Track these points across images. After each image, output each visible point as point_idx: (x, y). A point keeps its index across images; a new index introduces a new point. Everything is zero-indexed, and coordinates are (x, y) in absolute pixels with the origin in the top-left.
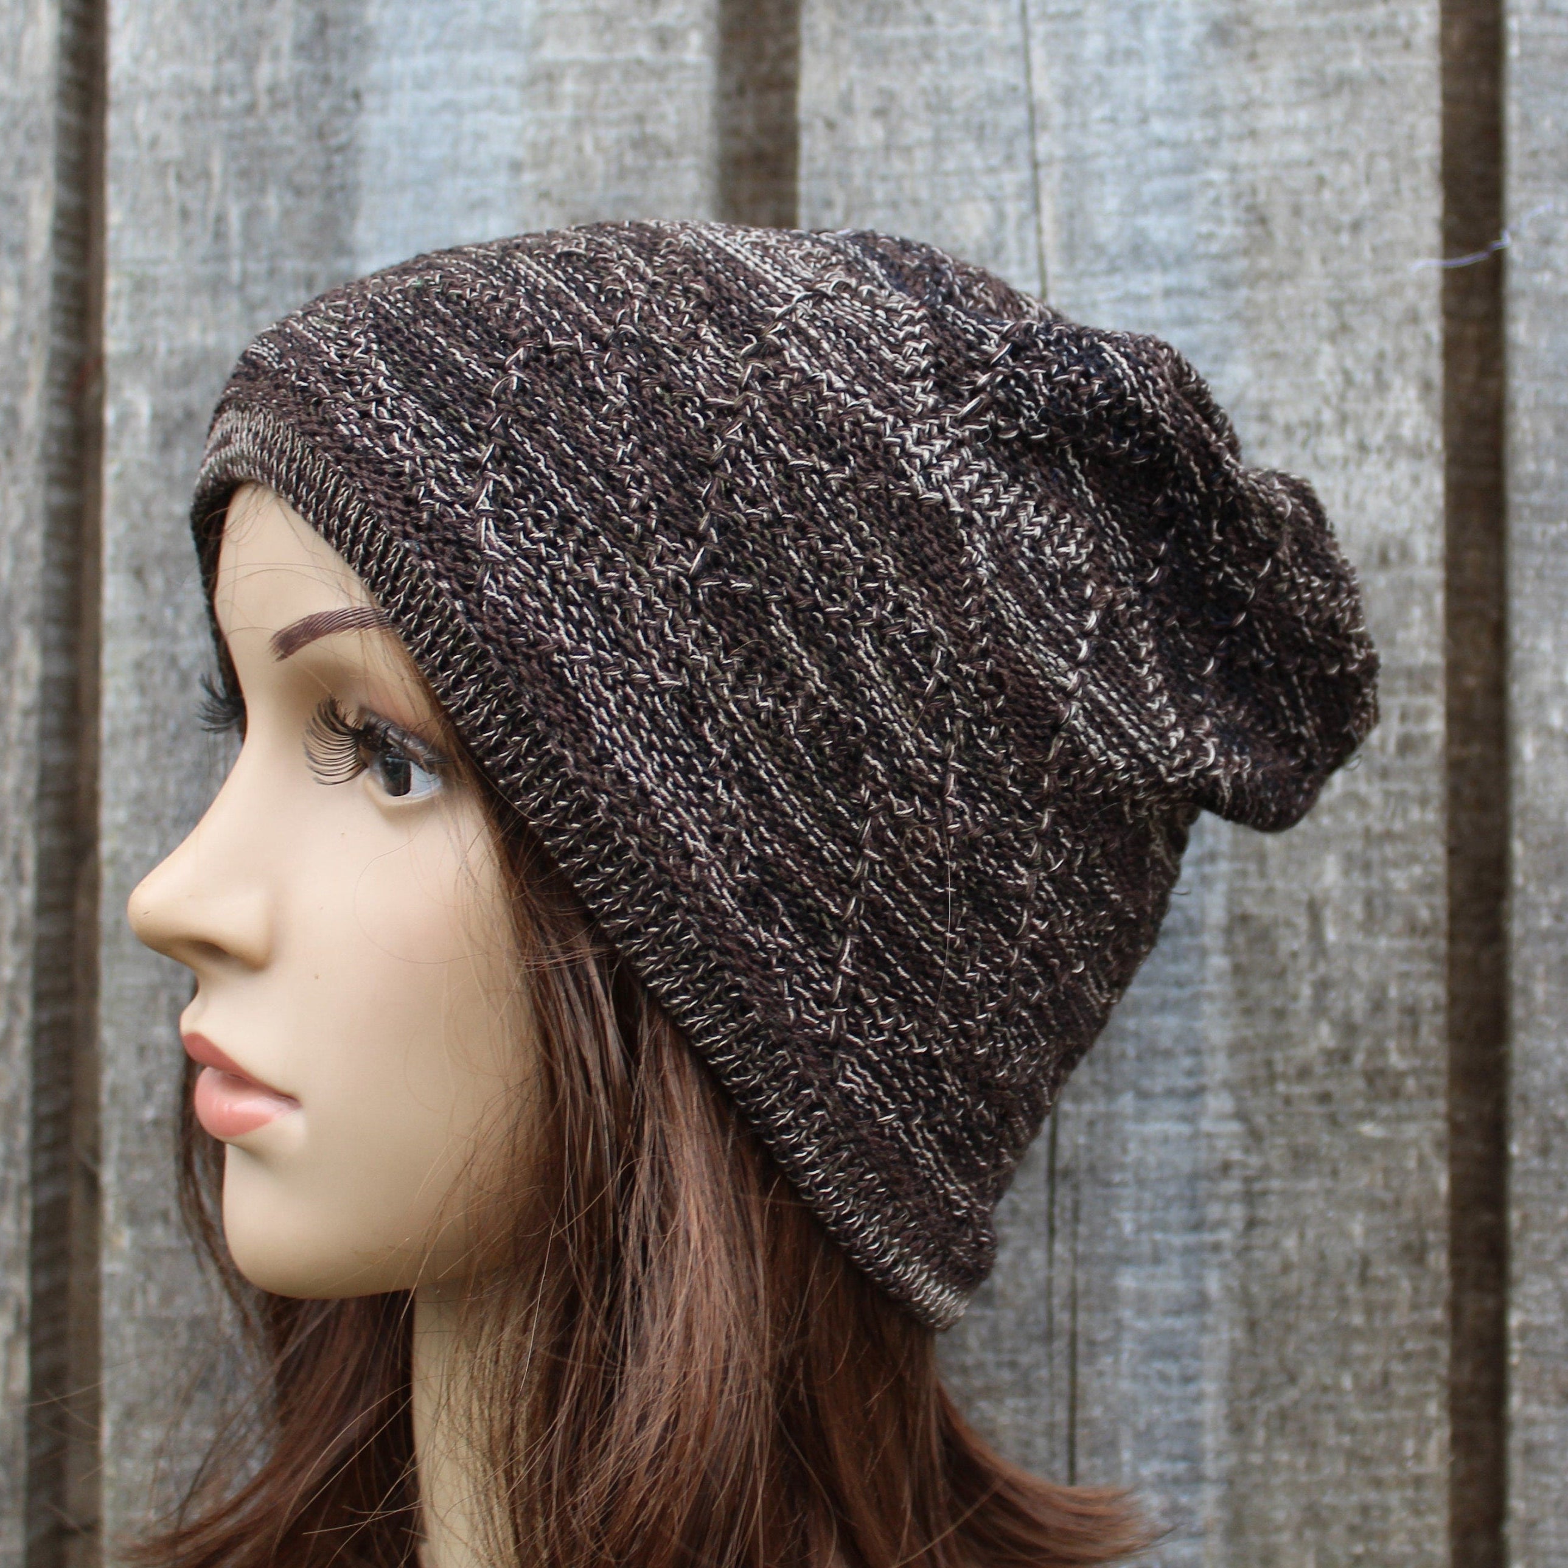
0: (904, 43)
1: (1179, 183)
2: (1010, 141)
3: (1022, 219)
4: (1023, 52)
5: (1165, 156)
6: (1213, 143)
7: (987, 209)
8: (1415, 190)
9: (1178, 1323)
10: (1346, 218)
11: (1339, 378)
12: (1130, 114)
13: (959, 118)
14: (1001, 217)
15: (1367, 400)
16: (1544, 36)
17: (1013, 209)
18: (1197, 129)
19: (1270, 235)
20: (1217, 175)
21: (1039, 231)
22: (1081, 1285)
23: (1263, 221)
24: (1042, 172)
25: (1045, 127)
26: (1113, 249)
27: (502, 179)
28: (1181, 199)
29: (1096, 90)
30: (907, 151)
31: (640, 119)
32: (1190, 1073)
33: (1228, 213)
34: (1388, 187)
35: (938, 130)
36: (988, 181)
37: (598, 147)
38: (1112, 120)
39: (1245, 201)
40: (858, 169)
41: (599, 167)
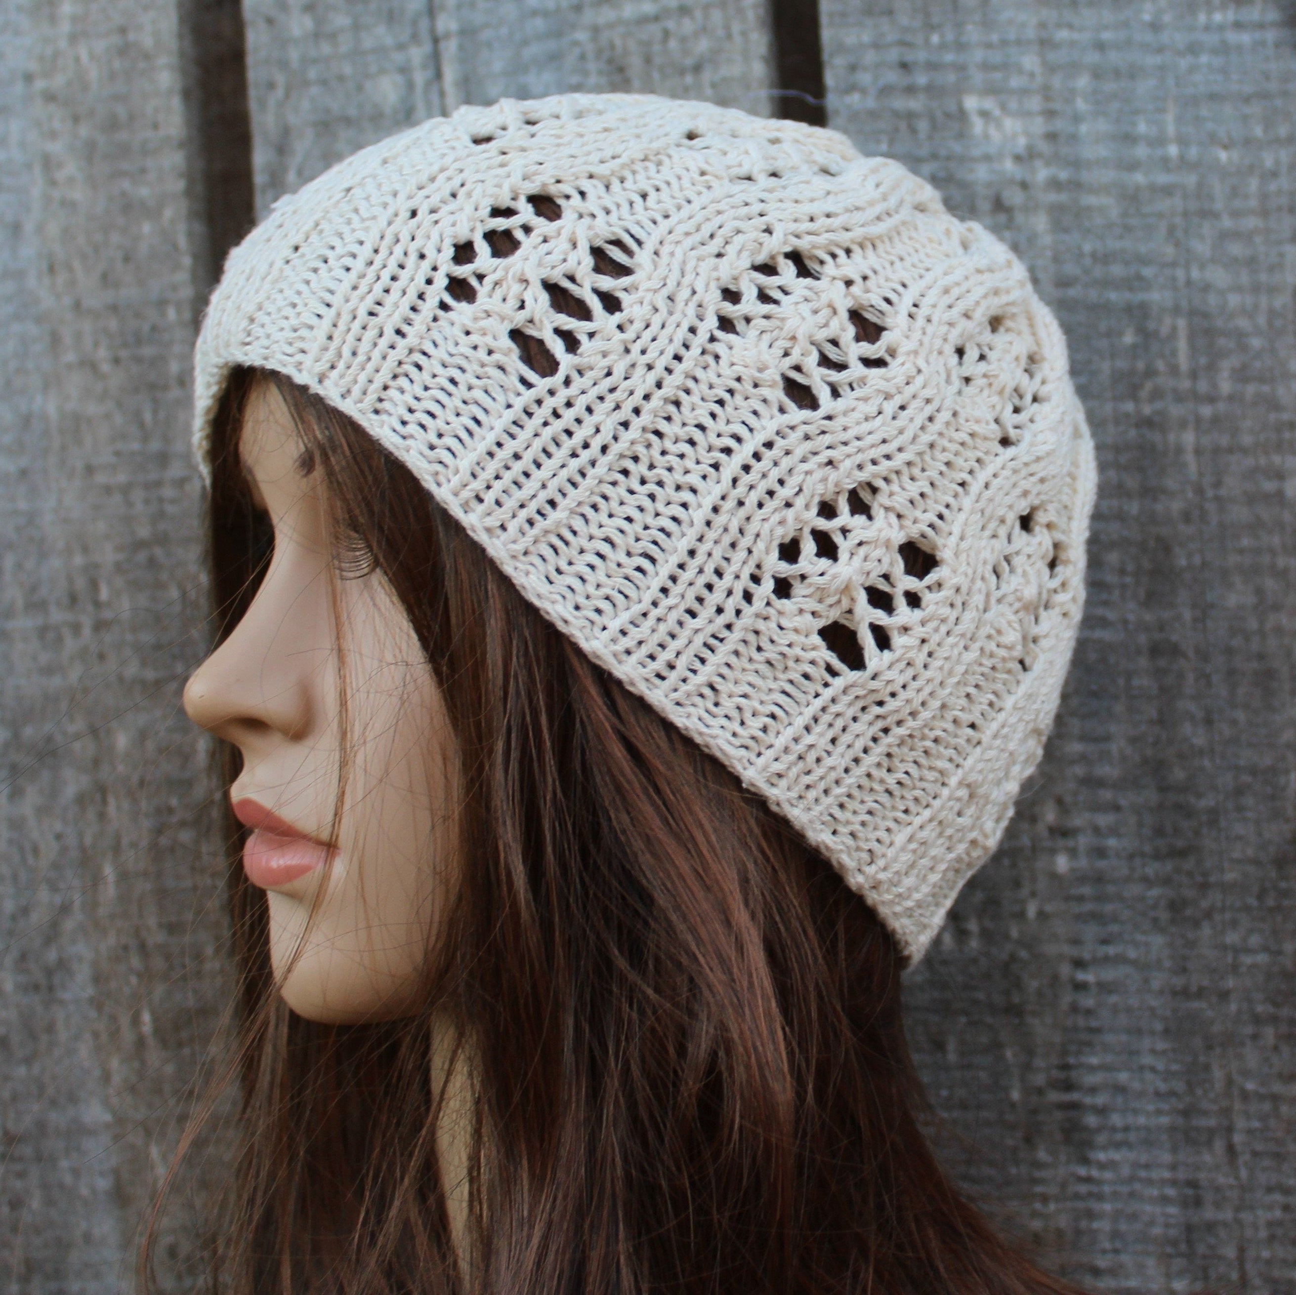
1: (551, 45)
2: (415, 23)
3: (428, 85)
7: (399, 79)
8: (744, 34)
10: (689, 62)
17: (420, 78)
20: (582, 36)
21: (442, 94)
24: (442, 45)
27: (19, 88)
30: (333, 37)
31: (123, 31)
34: (720, 32)
36: (398, 58)
37: (92, 57)
40: (294, 55)
41: (94, 74)
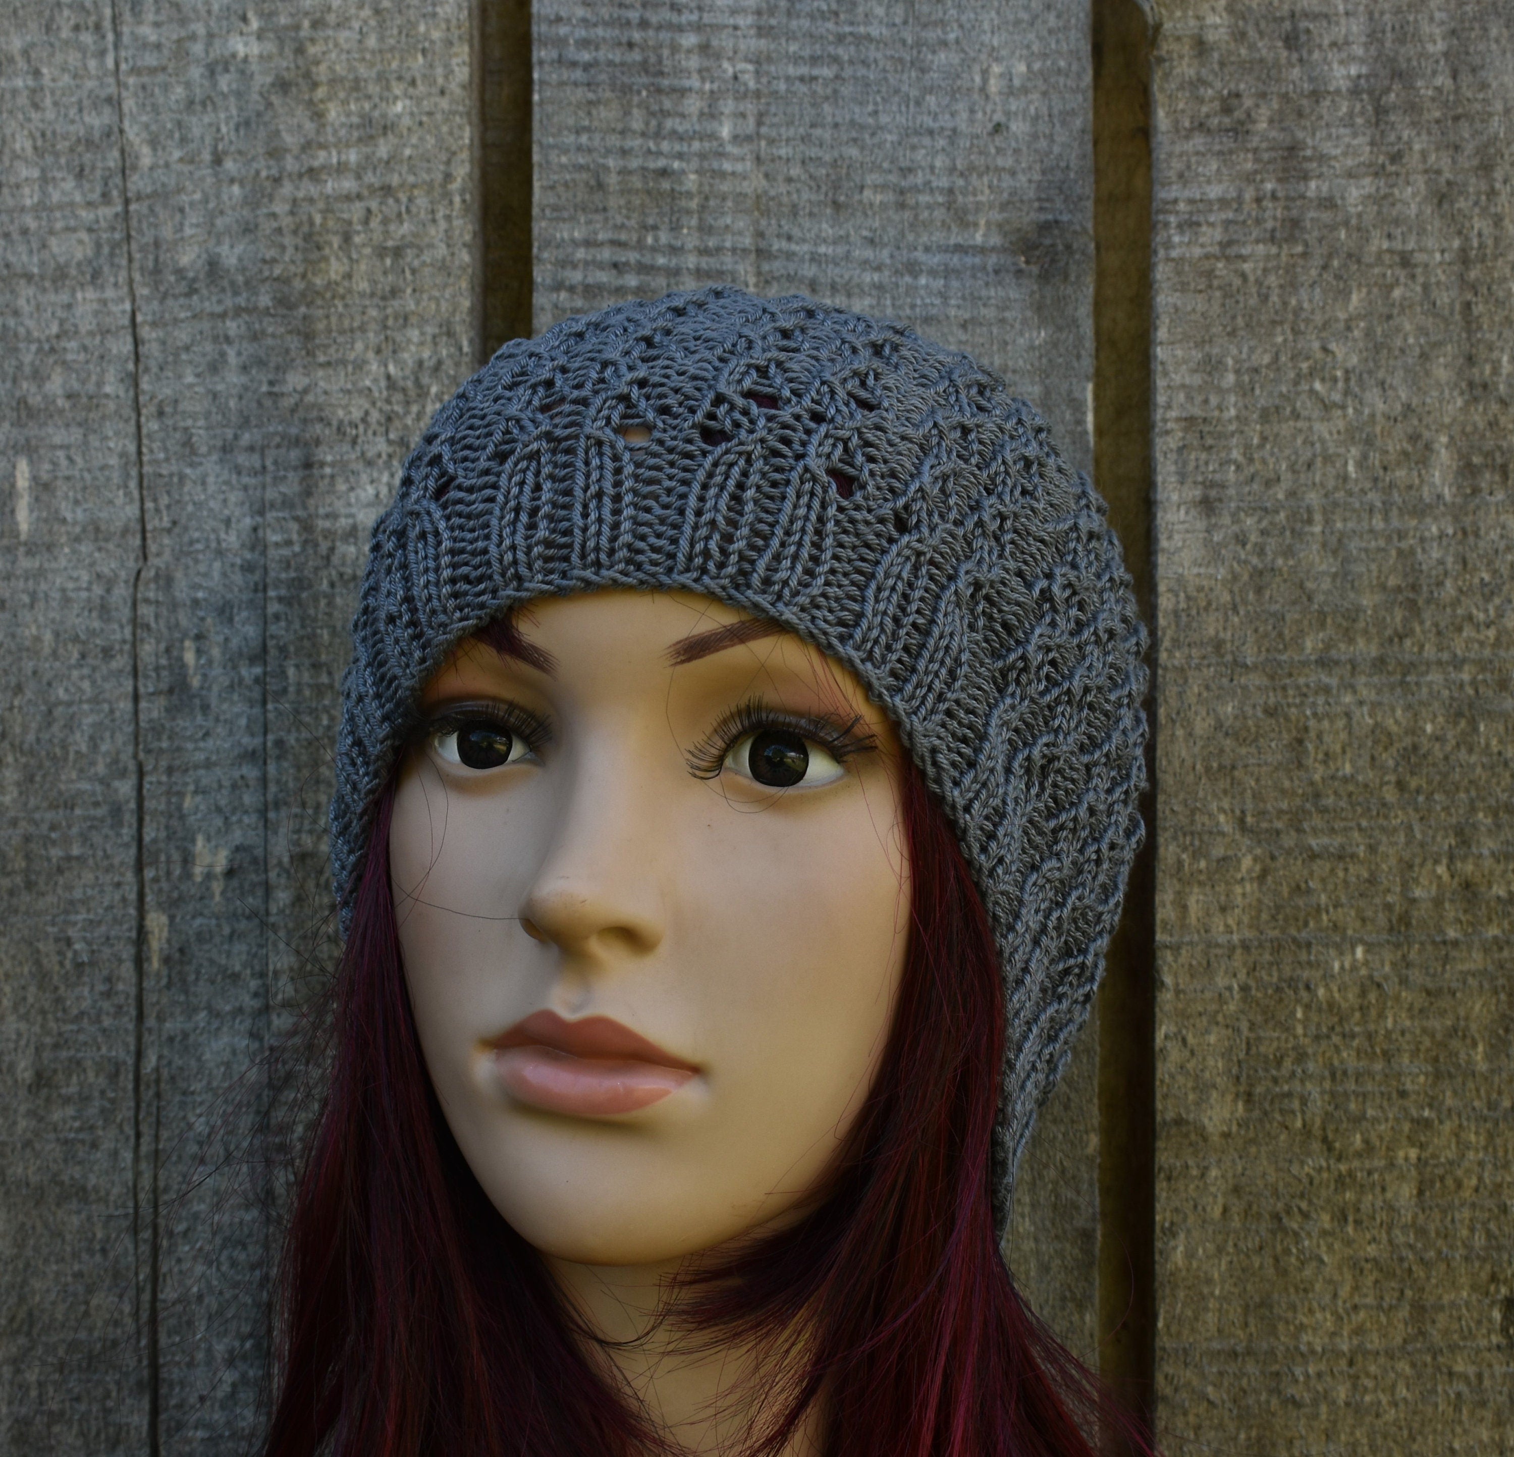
0: (15, 92)
4: (114, 102)
5: (236, 189)
6: (277, 181)
9: (248, 1217)
11: (383, 383)
12: (207, 156)
13: (63, 161)
14: (98, 246)
15: (408, 403)
16: (562, 84)
18: (264, 168)
19: (326, 259)
22: (161, 1184)
23: (319, 248)
25: (134, 168)
26: (191, 274)
28: (248, 229)
29: (177, 135)
32: (256, 995)
33: (288, 240)
35: (43, 171)
38: (190, 160)
39: (305, 228)
